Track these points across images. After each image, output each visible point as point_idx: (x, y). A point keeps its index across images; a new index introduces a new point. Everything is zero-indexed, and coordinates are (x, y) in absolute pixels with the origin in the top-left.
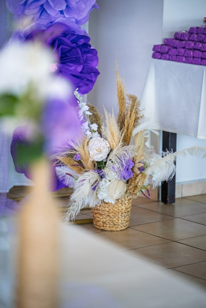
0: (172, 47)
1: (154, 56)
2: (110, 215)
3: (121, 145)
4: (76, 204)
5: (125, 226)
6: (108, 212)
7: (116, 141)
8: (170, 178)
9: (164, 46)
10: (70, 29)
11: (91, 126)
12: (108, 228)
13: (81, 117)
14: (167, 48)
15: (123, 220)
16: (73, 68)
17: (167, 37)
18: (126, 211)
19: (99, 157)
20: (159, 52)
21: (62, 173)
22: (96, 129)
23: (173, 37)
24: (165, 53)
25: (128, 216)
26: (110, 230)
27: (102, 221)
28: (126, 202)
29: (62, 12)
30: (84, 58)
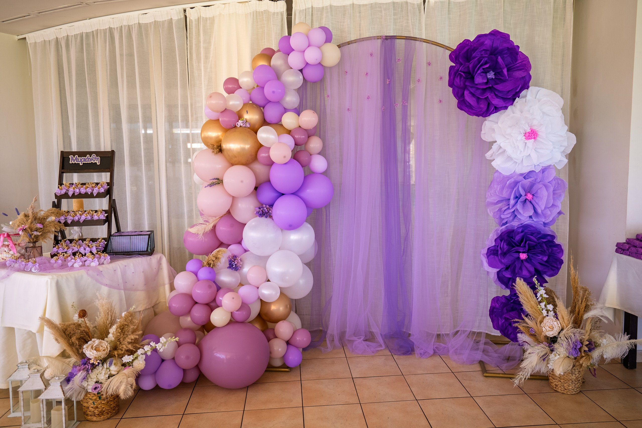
0: (632, 246)
1: (617, 251)
2: (561, 381)
3: (570, 327)
4: (526, 370)
5: (576, 392)
6: (559, 378)
7: (566, 323)
8: (623, 357)
9: (626, 244)
10: (537, 229)
11: (548, 306)
12: (559, 390)
13: (539, 298)
14: (627, 246)
15: (573, 386)
16: (540, 258)
17: (630, 237)
18: (576, 380)
19: (551, 334)
20: (621, 249)
21: (522, 340)
22: (551, 309)
23: (635, 238)
24: (626, 250)
25: (578, 384)
26: (562, 392)
27: (555, 384)
28: (576, 373)
29: (531, 217)
30: (550, 251)
